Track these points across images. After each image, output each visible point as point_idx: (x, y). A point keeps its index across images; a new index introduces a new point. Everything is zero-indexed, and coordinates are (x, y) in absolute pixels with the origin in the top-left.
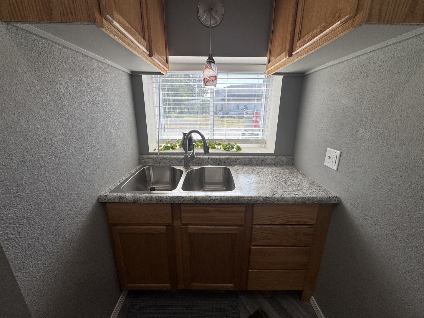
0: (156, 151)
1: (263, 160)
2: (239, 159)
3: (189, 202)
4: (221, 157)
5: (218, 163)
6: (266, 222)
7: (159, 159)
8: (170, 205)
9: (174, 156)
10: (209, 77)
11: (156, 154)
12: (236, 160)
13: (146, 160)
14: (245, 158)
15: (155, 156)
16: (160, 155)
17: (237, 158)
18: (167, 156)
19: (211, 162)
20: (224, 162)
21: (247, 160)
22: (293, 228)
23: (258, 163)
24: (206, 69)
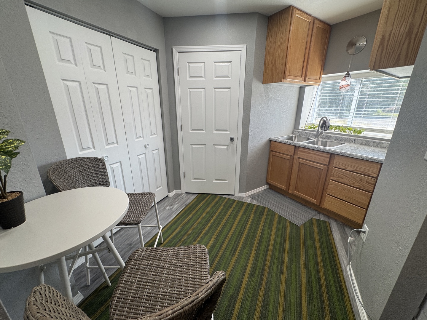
0: (303, 128)
1: (379, 143)
2: (357, 140)
3: (302, 147)
4: (343, 136)
5: (340, 140)
6: (341, 167)
7: (303, 133)
8: (294, 147)
9: (312, 132)
10: (342, 86)
11: (302, 130)
12: (354, 140)
13: (296, 132)
14: (363, 140)
15: (301, 131)
16: (304, 130)
17: (355, 139)
18: (308, 132)
19: (335, 139)
20: (345, 140)
21: (364, 141)
22: (359, 175)
23: (374, 145)
24: (342, 81)
